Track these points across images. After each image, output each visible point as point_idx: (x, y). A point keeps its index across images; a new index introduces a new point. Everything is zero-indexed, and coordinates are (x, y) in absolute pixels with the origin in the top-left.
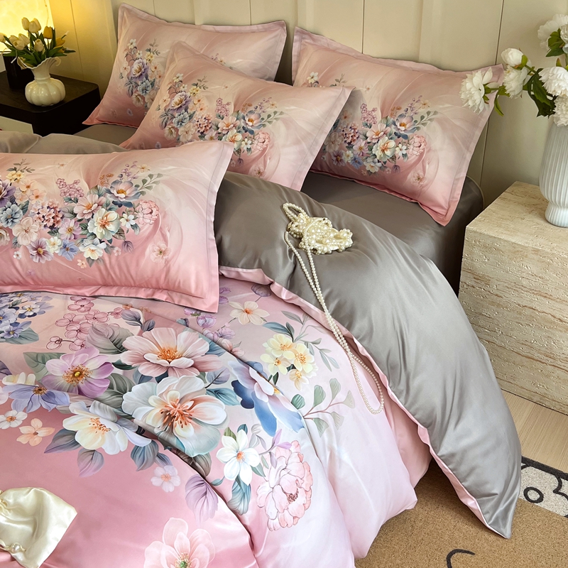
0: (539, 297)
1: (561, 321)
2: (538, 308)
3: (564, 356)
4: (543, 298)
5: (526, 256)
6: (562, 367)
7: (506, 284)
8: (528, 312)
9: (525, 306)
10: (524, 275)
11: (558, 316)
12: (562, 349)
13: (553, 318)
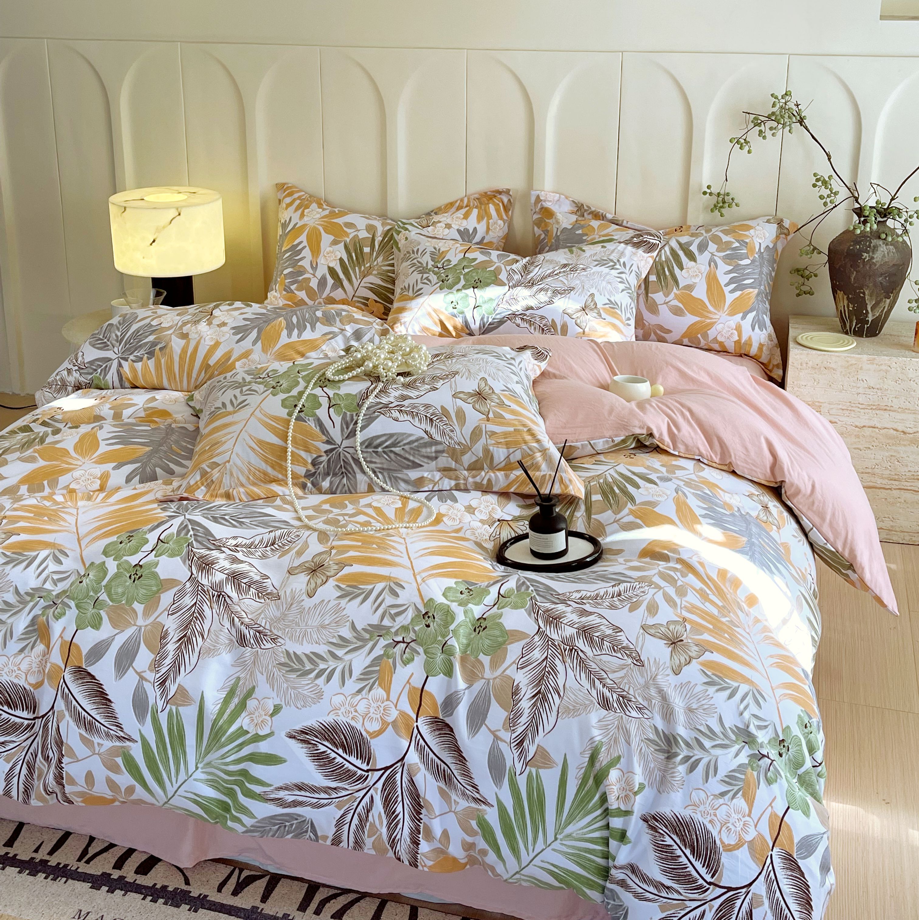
0: (878, 412)
1: (904, 433)
2: (878, 425)
3: (910, 474)
4: (882, 412)
5: (861, 369)
6: (909, 488)
7: (840, 407)
8: (868, 432)
9: (864, 426)
10: (861, 390)
11: (900, 428)
12: (907, 466)
13: (895, 432)
